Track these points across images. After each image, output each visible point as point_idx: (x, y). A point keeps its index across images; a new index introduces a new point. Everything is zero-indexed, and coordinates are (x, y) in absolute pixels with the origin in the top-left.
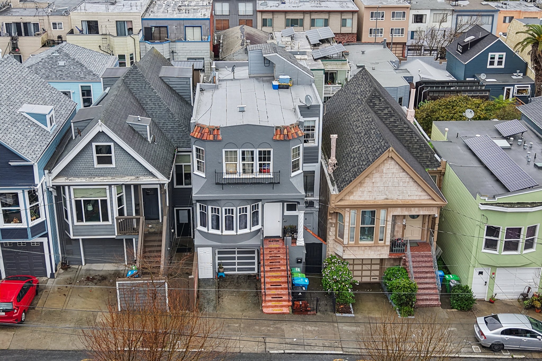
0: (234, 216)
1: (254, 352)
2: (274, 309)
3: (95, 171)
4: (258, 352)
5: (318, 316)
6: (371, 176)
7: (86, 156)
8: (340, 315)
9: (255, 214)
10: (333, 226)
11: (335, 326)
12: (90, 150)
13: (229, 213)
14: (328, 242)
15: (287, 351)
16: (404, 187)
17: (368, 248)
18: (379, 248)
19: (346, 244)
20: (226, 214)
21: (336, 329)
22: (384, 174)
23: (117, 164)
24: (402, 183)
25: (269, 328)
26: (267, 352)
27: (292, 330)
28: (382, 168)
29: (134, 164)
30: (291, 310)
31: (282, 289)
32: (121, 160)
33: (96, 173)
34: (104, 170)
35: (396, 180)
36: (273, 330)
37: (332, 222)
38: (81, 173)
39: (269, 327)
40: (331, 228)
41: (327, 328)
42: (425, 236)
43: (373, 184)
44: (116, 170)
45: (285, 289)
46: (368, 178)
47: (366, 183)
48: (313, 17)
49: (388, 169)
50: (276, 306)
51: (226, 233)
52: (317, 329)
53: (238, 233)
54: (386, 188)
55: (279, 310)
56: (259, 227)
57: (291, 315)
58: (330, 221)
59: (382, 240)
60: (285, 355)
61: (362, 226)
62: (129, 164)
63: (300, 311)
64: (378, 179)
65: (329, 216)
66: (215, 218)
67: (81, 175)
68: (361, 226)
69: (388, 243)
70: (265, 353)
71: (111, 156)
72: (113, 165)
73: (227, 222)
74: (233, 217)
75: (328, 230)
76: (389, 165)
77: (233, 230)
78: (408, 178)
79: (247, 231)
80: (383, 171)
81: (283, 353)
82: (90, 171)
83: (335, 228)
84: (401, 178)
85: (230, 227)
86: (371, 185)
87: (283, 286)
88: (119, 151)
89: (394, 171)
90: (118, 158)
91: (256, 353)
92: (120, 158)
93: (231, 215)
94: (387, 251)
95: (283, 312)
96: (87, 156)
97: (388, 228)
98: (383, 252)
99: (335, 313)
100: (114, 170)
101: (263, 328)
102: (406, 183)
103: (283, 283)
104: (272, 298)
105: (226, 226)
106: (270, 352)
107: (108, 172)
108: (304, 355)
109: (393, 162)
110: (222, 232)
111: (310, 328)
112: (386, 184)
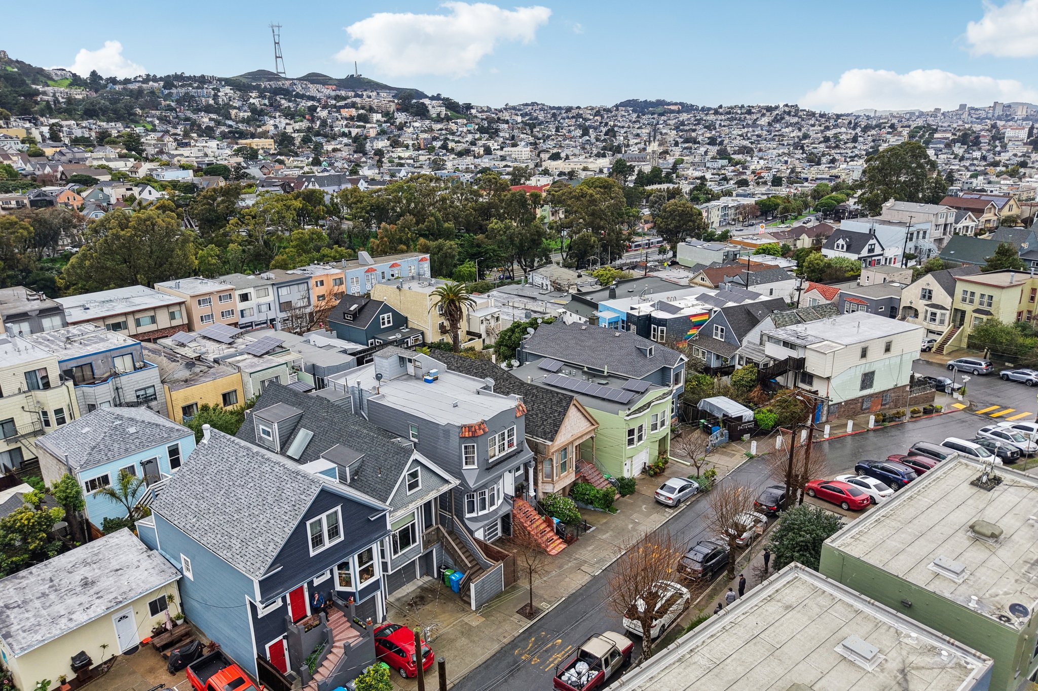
3: (407, 499)
17: (565, 478)
19: (555, 481)
23: (423, 485)
27: (584, 555)
29: (434, 479)
34: (414, 495)
38: (397, 506)
44: (422, 491)
48: (137, 317)
50: (555, 547)
61: (561, 462)
62: (430, 480)
66: (481, 501)
69: (574, 468)
71: (418, 479)
72: (420, 487)
73: (491, 500)
78: (581, 415)
82: (403, 501)
83: (541, 473)
88: (424, 472)
92: (425, 478)
94: (574, 475)
98: (572, 477)
112: (571, 424)
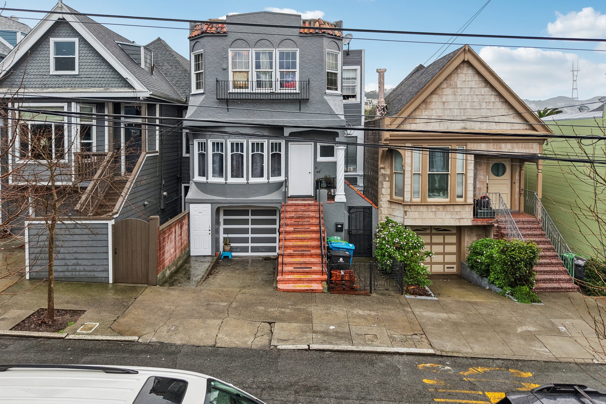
0: (245, 154)
1: (243, 346)
2: (297, 285)
3: (50, 79)
4: (254, 347)
5: (373, 297)
6: (439, 91)
7: (39, 58)
8: (413, 297)
9: (276, 158)
10: (387, 179)
11: (408, 312)
12: (46, 49)
13: (237, 150)
14: (381, 205)
15: (314, 346)
16: (488, 111)
17: (441, 208)
18: (458, 209)
19: (408, 202)
20: (232, 151)
21: (411, 315)
22: (459, 90)
23: (81, 70)
24: (484, 103)
25: (283, 310)
26: (272, 347)
27: (327, 313)
28: (456, 80)
29: (105, 70)
30: (326, 286)
31: (311, 256)
32: (88, 64)
33: (52, 83)
34: (63, 79)
35: (476, 99)
36: (291, 313)
37: (385, 173)
38: (32, 83)
39: (284, 308)
40: (384, 183)
41: (392, 312)
42: (517, 203)
43: (444, 105)
44: (80, 79)
45: (317, 255)
46: (437, 96)
47: (434, 104)
49: (464, 81)
50: (300, 281)
51: (231, 180)
52: (375, 313)
53: (249, 182)
54: (462, 111)
55: (305, 286)
56: (282, 178)
57: (326, 294)
58: (382, 171)
59: (461, 197)
60: (311, 353)
61: (430, 173)
62: (98, 70)
63: (342, 289)
64: (450, 98)
65: (381, 164)
66: (217, 159)
67: (31, 86)
68: (428, 173)
69: (470, 201)
70: (267, 349)
71: (75, 58)
72: (76, 72)
73: (234, 162)
74: (242, 156)
75: (380, 186)
76: (464, 76)
77: (243, 177)
78: (493, 97)
79: (263, 180)
80: (456, 86)
81: (306, 350)
82: (43, 80)
83: (389, 183)
84: (483, 97)
85: (237, 172)
86: (441, 106)
87: (313, 251)
88: (85, 51)
89: (473, 84)
90: (83, 61)
91: (248, 349)
92: (86, 61)
93: (239, 153)
94: (470, 214)
95: (311, 288)
96: (41, 58)
97: (468, 175)
98: (463, 216)
99: (402, 294)
100: (77, 79)
101: (272, 310)
102: (492, 104)
103: (313, 247)
104: (294, 268)
105: (232, 171)
106: (278, 347)
107: (68, 82)
108: (352, 355)
109: (470, 72)
110: (226, 179)
111: (361, 312)
112: (462, 104)
